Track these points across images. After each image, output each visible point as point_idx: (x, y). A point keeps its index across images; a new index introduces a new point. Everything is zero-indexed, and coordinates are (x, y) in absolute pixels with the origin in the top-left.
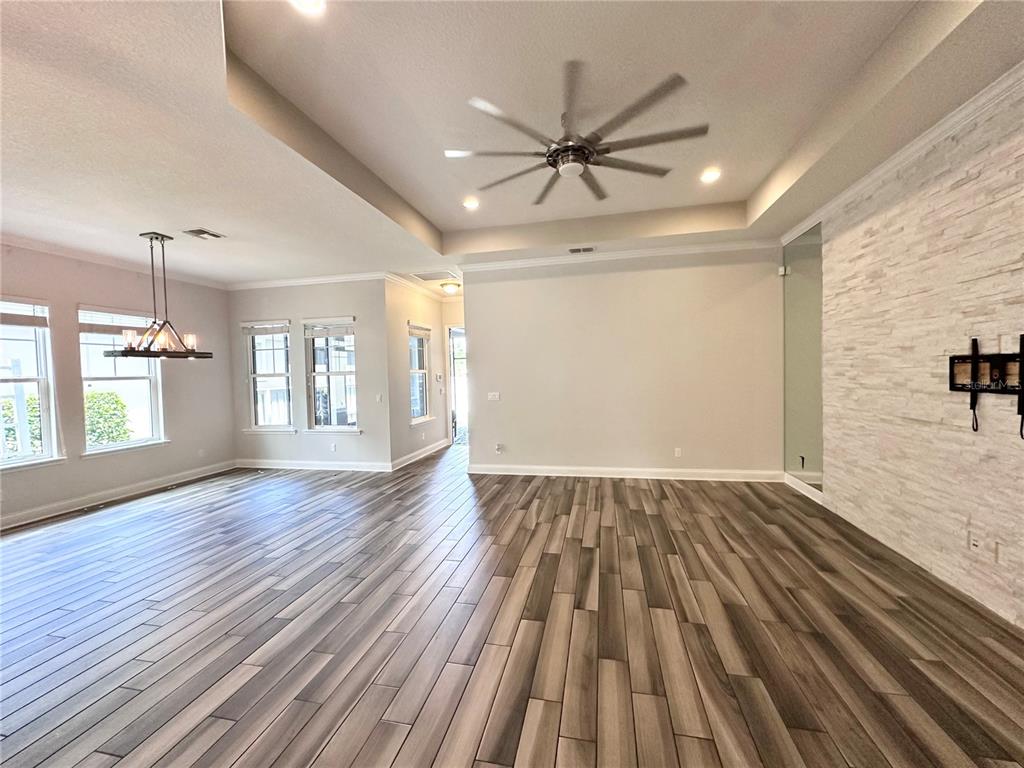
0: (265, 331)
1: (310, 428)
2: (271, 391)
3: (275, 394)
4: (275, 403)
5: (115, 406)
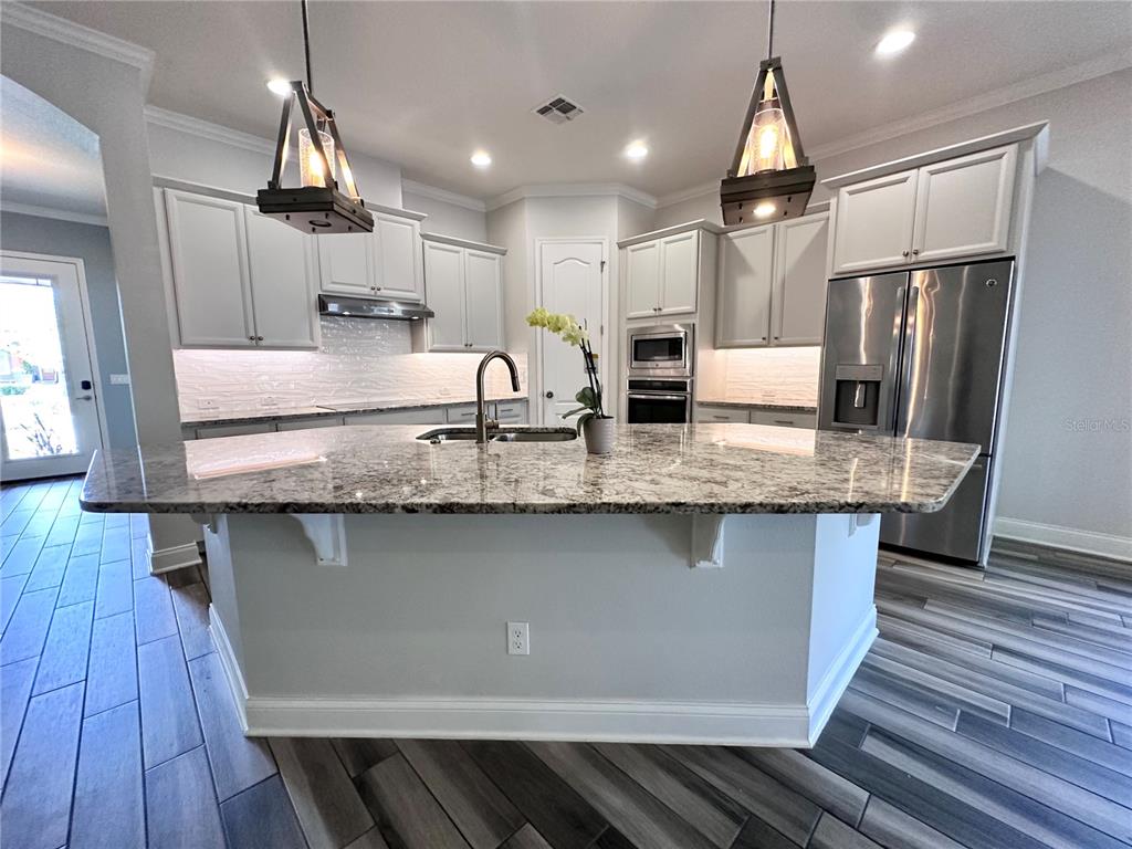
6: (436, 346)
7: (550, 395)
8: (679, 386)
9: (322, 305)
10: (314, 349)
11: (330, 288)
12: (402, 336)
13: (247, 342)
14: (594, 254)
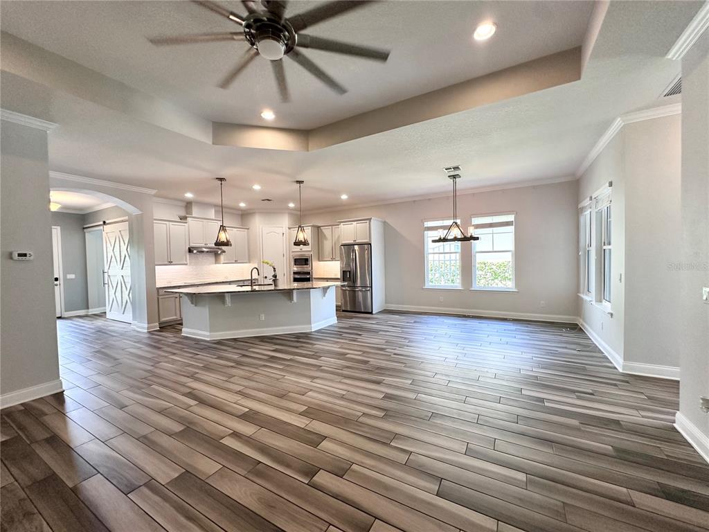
1: (597, 301)
6: (226, 262)
7: (266, 277)
8: (308, 273)
9: (190, 251)
10: (186, 264)
11: (192, 245)
12: (212, 259)
13: (167, 263)
14: (280, 231)
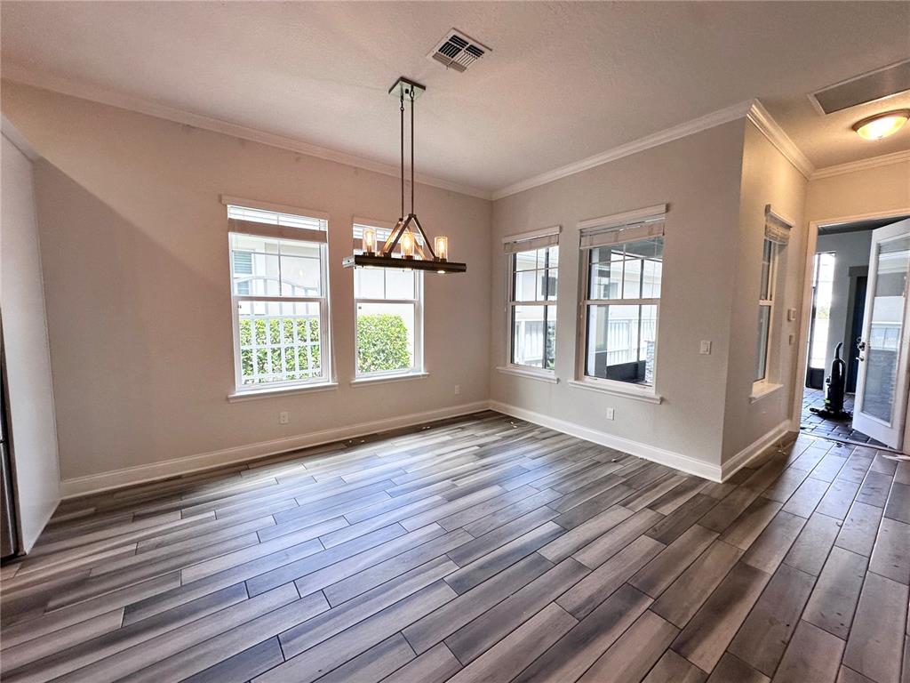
0: (530, 246)
1: (577, 378)
2: (526, 322)
3: (530, 326)
4: (528, 335)
5: (398, 329)
